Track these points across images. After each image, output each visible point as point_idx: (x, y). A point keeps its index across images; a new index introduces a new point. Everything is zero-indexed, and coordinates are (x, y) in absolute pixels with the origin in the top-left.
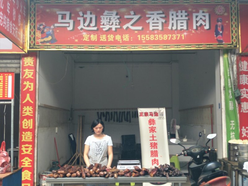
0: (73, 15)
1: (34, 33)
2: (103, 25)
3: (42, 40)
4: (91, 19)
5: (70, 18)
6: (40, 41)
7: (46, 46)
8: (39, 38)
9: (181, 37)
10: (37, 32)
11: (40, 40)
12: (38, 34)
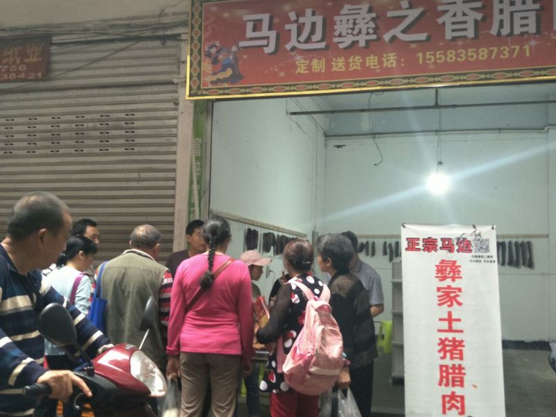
0: (276, 21)
1: (199, 64)
2: (340, 35)
3: (215, 78)
4: (314, 24)
5: (270, 29)
6: (209, 79)
7: (220, 89)
8: (209, 74)
9: (522, 51)
10: (204, 61)
11: (209, 77)
12: (207, 66)
